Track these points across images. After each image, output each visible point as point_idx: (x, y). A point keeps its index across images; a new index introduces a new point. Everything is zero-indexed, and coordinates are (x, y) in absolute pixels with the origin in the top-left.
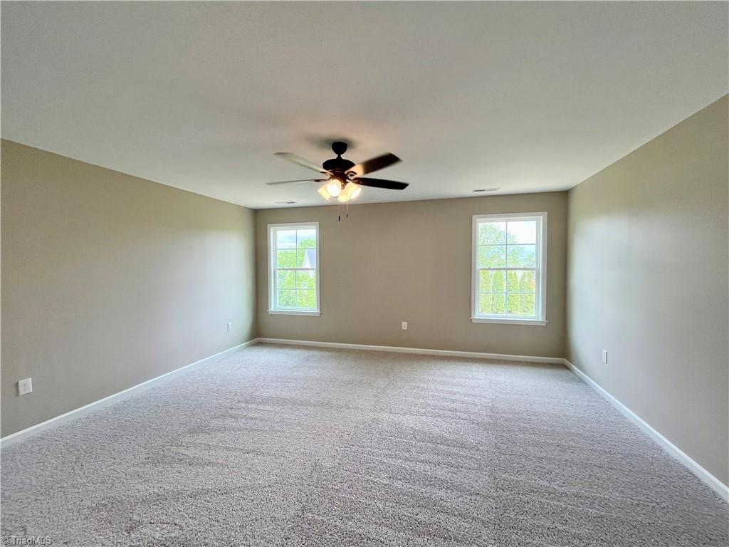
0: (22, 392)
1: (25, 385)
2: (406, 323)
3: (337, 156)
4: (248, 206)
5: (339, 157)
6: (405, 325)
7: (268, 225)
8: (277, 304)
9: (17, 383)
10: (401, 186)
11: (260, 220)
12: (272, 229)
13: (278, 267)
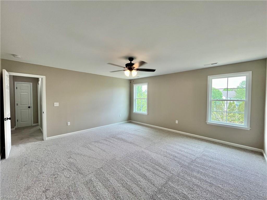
0: (68, 125)
1: (69, 123)
2: (177, 121)
3: (130, 62)
4: (127, 79)
5: (131, 62)
6: (177, 122)
7: (134, 84)
8: (136, 110)
9: (67, 123)
10: (153, 70)
11: (131, 82)
12: (135, 85)
13: (137, 98)
